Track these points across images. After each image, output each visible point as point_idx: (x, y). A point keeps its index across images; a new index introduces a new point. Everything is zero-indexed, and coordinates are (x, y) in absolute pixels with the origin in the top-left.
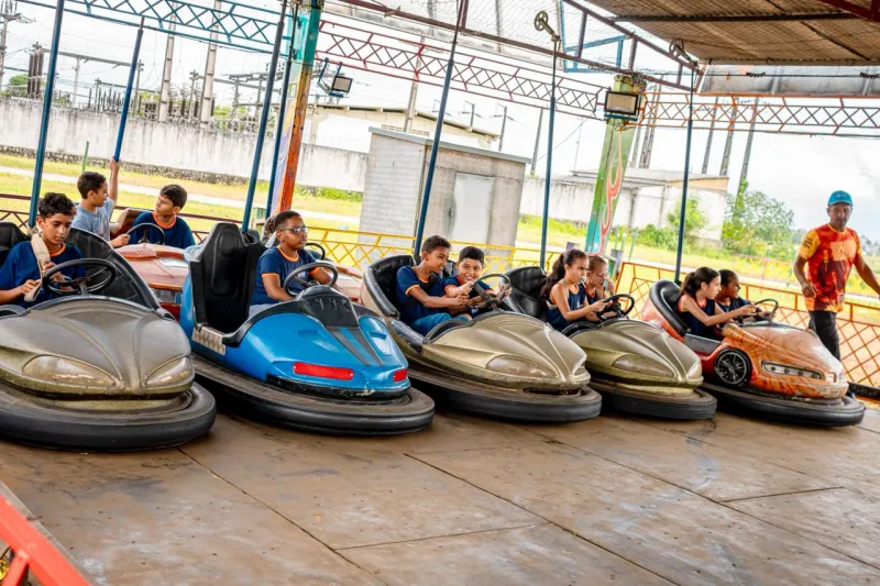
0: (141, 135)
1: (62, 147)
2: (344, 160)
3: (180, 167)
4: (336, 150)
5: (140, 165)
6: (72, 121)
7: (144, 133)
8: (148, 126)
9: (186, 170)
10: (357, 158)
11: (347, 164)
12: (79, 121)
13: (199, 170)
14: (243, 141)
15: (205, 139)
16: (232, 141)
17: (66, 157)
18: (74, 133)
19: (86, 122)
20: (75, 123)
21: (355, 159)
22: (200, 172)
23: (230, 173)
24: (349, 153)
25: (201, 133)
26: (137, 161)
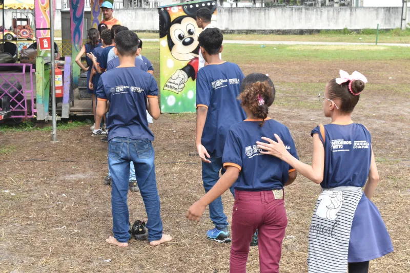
0: (264, 16)
1: (227, 27)
2: (375, 13)
3: (285, 29)
4: (369, 8)
6: (230, 14)
7: (265, 14)
8: (267, 11)
9: (288, 30)
10: (383, 10)
11: (377, 14)
12: (233, 13)
13: (294, 29)
14: (317, 11)
15: (296, 13)
16: (310, 12)
17: (229, 32)
18: (232, 20)
19: (237, 13)
20: (232, 15)
21: (382, 12)
22: (295, 30)
23: (311, 28)
24: (377, 9)
25: (294, 10)
26: (263, 29)
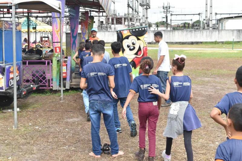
0: (172, 35)
2: (231, 33)
3: (183, 41)
4: (229, 30)
5: (172, 42)
8: (174, 32)
9: (185, 42)
10: (236, 31)
11: (233, 34)
14: (200, 32)
15: (189, 33)
21: (235, 32)
22: (189, 42)
23: (197, 41)
24: (233, 30)
